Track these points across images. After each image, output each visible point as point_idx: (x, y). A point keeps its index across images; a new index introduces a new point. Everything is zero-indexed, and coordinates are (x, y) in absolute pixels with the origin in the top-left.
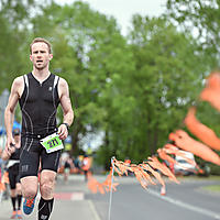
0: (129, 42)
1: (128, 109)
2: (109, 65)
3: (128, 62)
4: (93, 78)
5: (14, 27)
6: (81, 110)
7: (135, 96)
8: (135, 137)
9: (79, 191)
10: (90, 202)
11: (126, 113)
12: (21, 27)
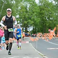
0: (38, 5)
1: (38, 21)
2: (34, 11)
3: (38, 10)
4: (30, 14)
5: (11, 2)
6: (27, 21)
7: (40, 18)
8: (40, 27)
9: (28, 41)
10: (30, 43)
11: (38, 22)
12: (12, 2)
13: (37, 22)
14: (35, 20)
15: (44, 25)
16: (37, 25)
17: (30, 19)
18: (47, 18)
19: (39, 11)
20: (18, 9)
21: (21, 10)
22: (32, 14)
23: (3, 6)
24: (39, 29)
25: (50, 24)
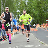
13: (36, 14)
14: (34, 12)
15: (42, 16)
16: (36, 17)
17: (30, 13)
18: (44, 11)
19: (37, 5)
20: (18, 5)
21: (21, 5)
22: (31, 7)
23: (5, 3)
24: (38, 20)
25: (47, 16)
